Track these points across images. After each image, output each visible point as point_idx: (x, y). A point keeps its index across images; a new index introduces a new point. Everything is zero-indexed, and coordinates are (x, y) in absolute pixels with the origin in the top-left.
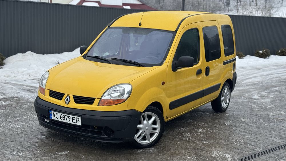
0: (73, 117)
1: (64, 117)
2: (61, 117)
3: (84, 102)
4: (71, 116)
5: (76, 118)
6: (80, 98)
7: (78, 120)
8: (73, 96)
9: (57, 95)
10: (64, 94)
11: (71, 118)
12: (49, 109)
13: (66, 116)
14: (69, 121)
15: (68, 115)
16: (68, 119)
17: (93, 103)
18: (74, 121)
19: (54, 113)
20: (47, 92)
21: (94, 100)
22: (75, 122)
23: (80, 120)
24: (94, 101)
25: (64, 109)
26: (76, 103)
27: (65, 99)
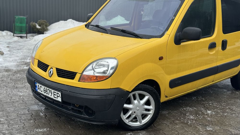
0: (54, 92)
1: (47, 91)
2: (44, 90)
3: (66, 76)
4: (53, 91)
5: (57, 93)
6: (63, 71)
7: (58, 95)
8: (56, 68)
9: (43, 66)
10: (49, 66)
11: (53, 93)
12: (35, 81)
13: (48, 90)
14: (51, 96)
15: (50, 90)
16: (50, 94)
17: (74, 77)
18: (55, 96)
19: (38, 85)
20: (36, 62)
21: (76, 74)
22: (56, 98)
23: (60, 96)
24: (75, 76)
25: (47, 83)
26: (59, 76)
27: (48, 71)
